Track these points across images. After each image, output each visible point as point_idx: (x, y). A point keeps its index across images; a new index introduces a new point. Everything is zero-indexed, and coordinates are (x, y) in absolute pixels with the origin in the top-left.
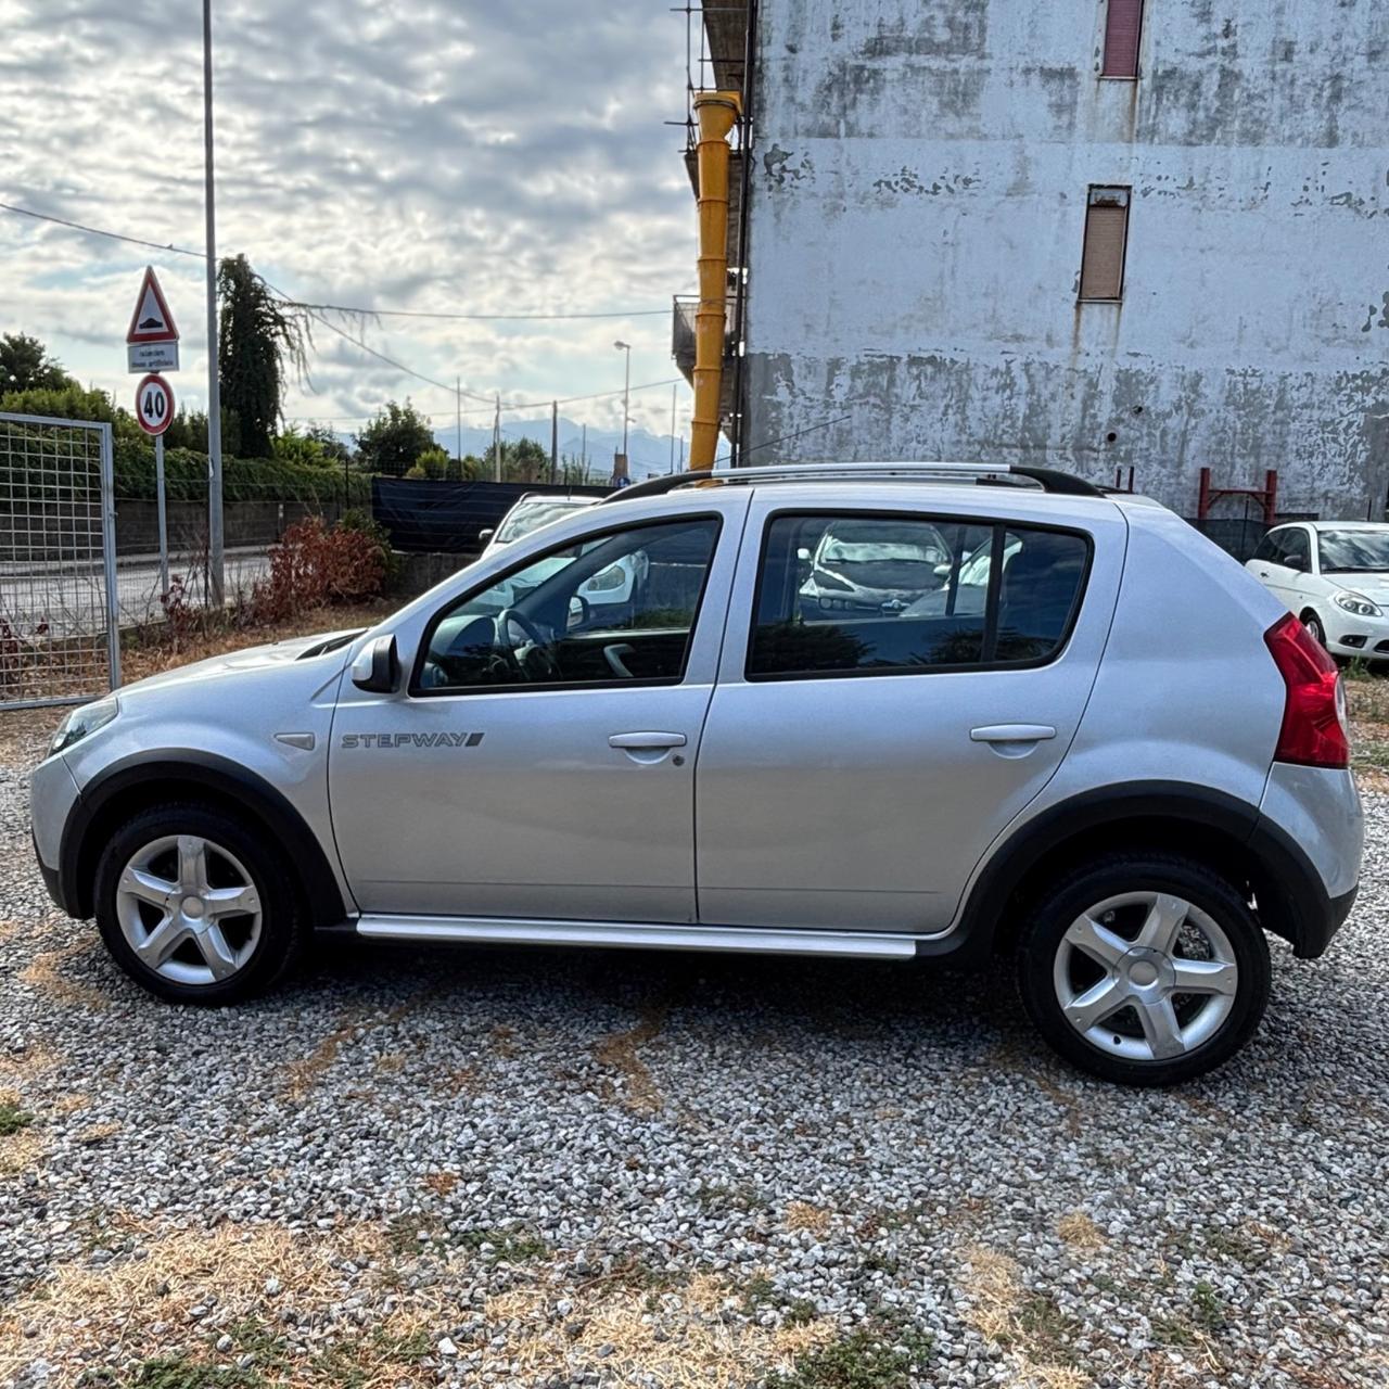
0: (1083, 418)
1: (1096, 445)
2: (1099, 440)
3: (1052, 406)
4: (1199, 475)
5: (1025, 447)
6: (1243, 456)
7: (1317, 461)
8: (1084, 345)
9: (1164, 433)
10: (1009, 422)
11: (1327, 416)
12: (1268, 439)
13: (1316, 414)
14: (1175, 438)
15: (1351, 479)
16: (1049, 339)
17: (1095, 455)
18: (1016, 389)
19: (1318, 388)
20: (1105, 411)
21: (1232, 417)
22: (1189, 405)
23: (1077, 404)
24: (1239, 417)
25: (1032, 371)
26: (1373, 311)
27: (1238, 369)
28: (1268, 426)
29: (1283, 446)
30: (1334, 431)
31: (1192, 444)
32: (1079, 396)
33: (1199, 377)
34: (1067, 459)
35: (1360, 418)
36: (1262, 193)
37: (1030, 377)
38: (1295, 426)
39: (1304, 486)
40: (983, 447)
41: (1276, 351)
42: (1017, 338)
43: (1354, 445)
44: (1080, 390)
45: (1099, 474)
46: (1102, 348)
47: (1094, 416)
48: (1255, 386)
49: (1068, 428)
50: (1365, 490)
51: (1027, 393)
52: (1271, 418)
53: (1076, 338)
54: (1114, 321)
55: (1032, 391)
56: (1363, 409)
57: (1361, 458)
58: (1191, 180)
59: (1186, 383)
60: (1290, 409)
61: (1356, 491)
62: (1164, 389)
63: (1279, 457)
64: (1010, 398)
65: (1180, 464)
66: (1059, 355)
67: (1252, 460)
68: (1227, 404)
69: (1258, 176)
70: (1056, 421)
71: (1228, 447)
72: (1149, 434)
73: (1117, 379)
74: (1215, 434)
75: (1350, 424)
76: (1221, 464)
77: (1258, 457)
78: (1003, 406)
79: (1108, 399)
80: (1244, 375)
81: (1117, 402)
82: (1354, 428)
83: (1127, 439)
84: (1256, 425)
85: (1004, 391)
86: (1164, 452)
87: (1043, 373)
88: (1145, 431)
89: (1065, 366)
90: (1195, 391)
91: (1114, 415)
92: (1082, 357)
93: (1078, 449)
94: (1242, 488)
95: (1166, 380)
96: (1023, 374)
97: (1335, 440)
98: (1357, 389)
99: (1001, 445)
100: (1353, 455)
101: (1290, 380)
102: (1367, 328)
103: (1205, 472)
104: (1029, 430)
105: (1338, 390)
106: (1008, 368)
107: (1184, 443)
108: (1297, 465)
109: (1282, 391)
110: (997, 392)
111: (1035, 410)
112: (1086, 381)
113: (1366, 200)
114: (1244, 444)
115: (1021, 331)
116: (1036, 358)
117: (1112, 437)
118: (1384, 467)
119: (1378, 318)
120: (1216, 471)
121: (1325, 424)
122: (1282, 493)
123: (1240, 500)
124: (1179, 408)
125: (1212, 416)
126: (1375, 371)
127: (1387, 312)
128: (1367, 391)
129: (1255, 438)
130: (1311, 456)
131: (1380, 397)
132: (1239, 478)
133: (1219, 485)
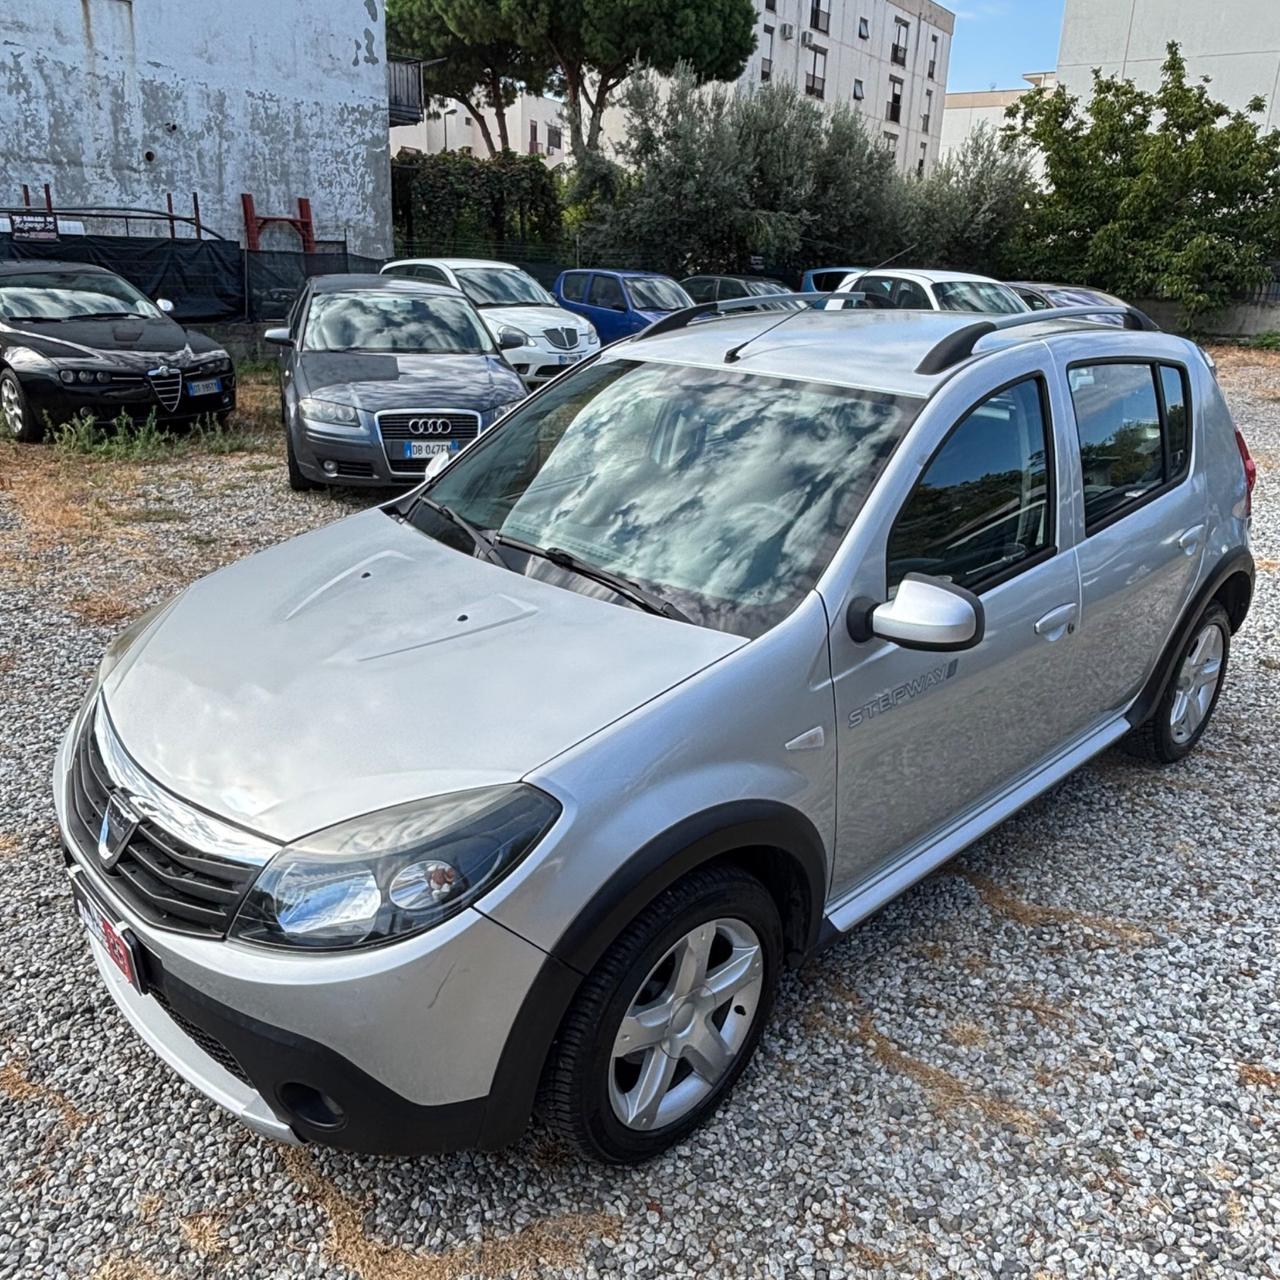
0: (116, 132)
1: (135, 165)
2: (137, 159)
3: (77, 115)
4: (240, 201)
5: (58, 163)
6: (275, 183)
7: (336, 190)
8: (99, 46)
9: (200, 156)
10: (33, 132)
11: (338, 147)
12: (294, 167)
13: (328, 143)
14: (211, 161)
15: (364, 208)
16: (58, 33)
17: (137, 176)
18: (33, 90)
19: (327, 117)
20: (137, 126)
21: (259, 142)
22: (218, 124)
23: (105, 116)
24: (265, 141)
25: (46, 71)
26: (359, 46)
27: (257, 93)
28: (291, 154)
29: (306, 173)
30: (345, 162)
31: (229, 168)
32: (107, 105)
33: (222, 97)
34: (109, 180)
35: (362, 150)
37: (45, 78)
38: (313, 155)
39: (330, 215)
40: (7, 161)
41: (287, 77)
42: (20, 27)
43: (362, 177)
44: (105, 99)
45: (145, 197)
46: (119, 52)
47: (127, 131)
48: (274, 110)
49: (100, 144)
50: (376, 218)
51: (46, 97)
52: (293, 146)
53: (89, 36)
54: (126, 21)
55: (51, 95)
56: (364, 142)
57: (369, 189)
59: (212, 102)
60: (305, 136)
61: (370, 220)
62: (192, 106)
63: (305, 185)
64: (27, 101)
65: (221, 189)
66: (73, 54)
67: (283, 187)
68: (252, 128)
70: (86, 132)
71: (261, 173)
72: (187, 156)
73: (143, 89)
74: (248, 159)
75: (357, 156)
76: (257, 191)
77: (287, 185)
78: (20, 111)
79: (137, 113)
80: (263, 98)
81: (147, 115)
82: (360, 160)
83: (166, 161)
84: (281, 152)
85: (18, 93)
86: (204, 175)
87: (60, 74)
88: (181, 151)
89: (84, 68)
90: (221, 112)
91: (147, 132)
92: (99, 60)
93: (118, 168)
94: (278, 216)
95: (192, 95)
96: (37, 73)
97: (347, 170)
98: (356, 121)
99: (30, 159)
100: (363, 186)
101: (303, 108)
102: (356, 63)
103: (246, 200)
104: (59, 143)
105: (342, 122)
106: (17, 64)
107: (221, 167)
108: (321, 193)
109: (297, 118)
110: (10, 93)
111: (59, 120)
112: (110, 89)
114: (274, 171)
115: (24, 19)
116: (51, 56)
117: (149, 157)
118: (387, 198)
119: (363, 53)
120: (254, 197)
121: (337, 154)
122: (315, 222)
123: (281, 228)
124: (209, 129)
125: (241, 139)
126: (368, 106)
127: (369, 49)
128: (364, 124)
129: (283, 165)
130: (331, 185)
131: (376, 131)
132: (276, 205)
133: (260, 212)
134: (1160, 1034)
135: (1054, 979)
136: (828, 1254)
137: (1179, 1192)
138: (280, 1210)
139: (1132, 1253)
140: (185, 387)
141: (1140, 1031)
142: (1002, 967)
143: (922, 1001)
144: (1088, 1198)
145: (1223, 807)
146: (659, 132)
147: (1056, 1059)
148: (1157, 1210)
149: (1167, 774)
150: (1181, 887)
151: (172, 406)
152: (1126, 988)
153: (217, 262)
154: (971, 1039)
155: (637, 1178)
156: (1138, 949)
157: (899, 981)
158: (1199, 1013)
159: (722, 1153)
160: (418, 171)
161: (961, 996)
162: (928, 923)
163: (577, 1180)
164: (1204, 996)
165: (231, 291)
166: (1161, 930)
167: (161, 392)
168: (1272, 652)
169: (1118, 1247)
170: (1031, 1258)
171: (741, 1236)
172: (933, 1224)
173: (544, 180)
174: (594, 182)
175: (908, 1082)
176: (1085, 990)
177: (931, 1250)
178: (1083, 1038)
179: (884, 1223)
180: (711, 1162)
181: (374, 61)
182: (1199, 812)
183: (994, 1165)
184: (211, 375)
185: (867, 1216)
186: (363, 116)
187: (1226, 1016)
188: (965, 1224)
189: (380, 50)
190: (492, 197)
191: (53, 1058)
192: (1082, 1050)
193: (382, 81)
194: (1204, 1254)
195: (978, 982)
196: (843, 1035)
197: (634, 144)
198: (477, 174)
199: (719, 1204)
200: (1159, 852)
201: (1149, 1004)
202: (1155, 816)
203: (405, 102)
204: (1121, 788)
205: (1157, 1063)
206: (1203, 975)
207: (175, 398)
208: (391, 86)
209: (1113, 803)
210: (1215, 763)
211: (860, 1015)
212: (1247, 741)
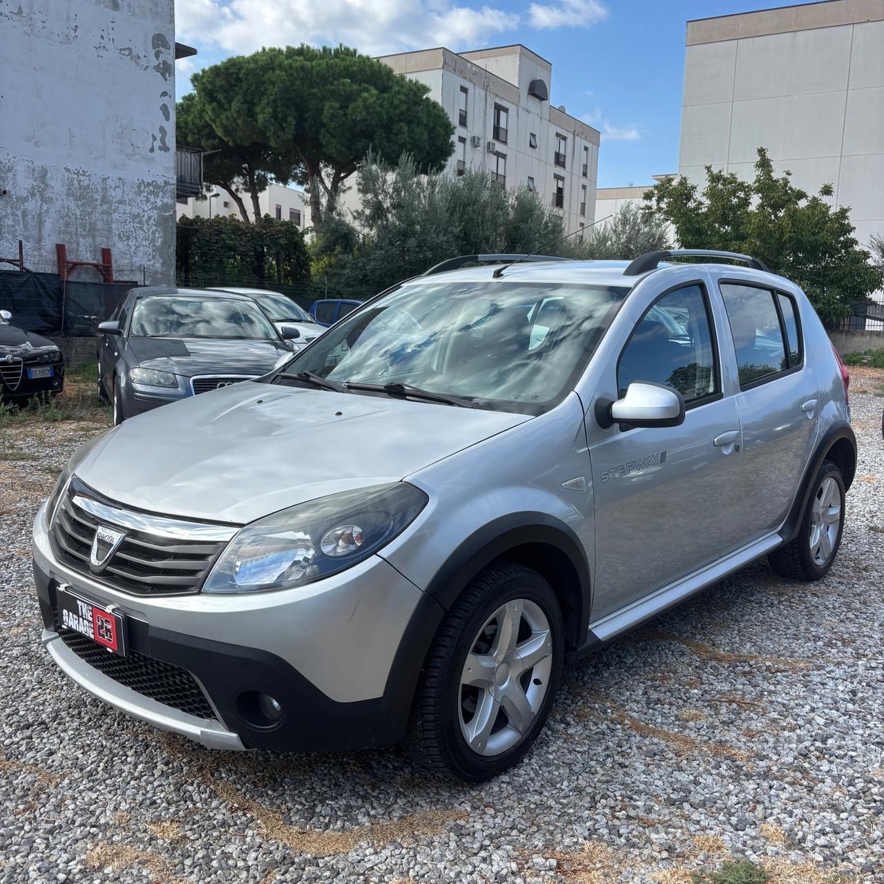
4: (54, 249)
6: (84, 237)
7: (132, 243)
9: (24, 214)
11: (136, 211)
12: (100, 225)
13: (128, 208)
14: (33, 218)
15: (154, 257)
19: (127, 189)
21: (73, 206)
22: (41, 190)
24: (77, 206)
26: (154, 138)
27: (73, 169)
28: (98, 215)
29: (110, 230)
30: (140, 222)
31: (47, 225)
33: (44, 172)
35: (155, 214)
36: (72, 33)
38: (115, 216)
39: (126, 261)
41: (97, 159)
43: (153, 233)
48: (86, 183)
50: (163, 264)
52: (100, 209)
56: (156, 208)
57: (159, 242)
58: (20, 9)
59: (36, 175)
60: (110, 203)
61: (158, 265)
62: (20, 178)
63: (108, 239)
65: (40, 240)
67: (90, 240)
68: (67, 195)
69: (68, 19)
71: (73, 229)
72: (13, 214)
74: (63, 218)
75: (150, 218)
76: (69, 242)
77: (94, 238)
80: (78, 174)
82: (152, 221)
84: (90, 214)
86: (26, 228)
88: (9, 211)
90: (44, 182)
94: (86, 261)
95: (20, 169)
97: (141, 228)
100: (153, 240)
101: (109, 182)
102: (152, 150)
103: (60, 249)
105: (139, 193)
107: (41, 224)
108: (120, 245)
109: (104, 189)
113: (142, 56)
114: (84, 227)
118: (173, 249)
119: (158, 143)
120: (67, 247)
121: (135, 216)
122: (114, 266)
123: (87, 270)
124: (33, 195)
125: (59, 203)
126: (160, 181)
127: (163, 141)
128: (156, 195)
129: (91, 224)
130: (128, 239)
131: (165, 200)
132: (84, 252)
133: (71, 257)
134: (827, 711)
135: (750, 688)
136: (616, 822)
137: (851, 784)
138: (220, 817)
139: (825, 814)
140: (25, 372)
141: (813, 710)
142: (712, 684)
143: (658, 701)
144: (790, 789)
145: (853, 602)
146: (387, 204)
147: (757, 725)
148: (838, 793)
149: (812, 587)
150: (830, 641)
151: (13, 386)
152: (800, 690)
153: (41, 290)
154: (695, 718)
155: (474, 793)
156: (805, 672)
157: (641, 692)
158: (853, 701)
159: (532, 779)
160: (197, 230)
161: (685, 699)
162: (656, 665)
163: (432, 795)
164: (854, 692)
165: (51, 312)
166: (820, 662)
167: (6, 375)
168: (877, 522)
169: (814, 811)
170: (755, 817)
171: (553, 817)
172: (686, 806)
173: (296, 239)
174: (337, 240)
175: (656, 740)
176: (770, 692)
177: (688, 818)
178: (775, 715)
179: (652, 806)
180: (525, 783)
181: (164, 148)
182: (837, 605)
183: (723, 777)
184: (46, 363)
185: (639, 803)
186: (156, 188)
187: (871, 703)
188: (708, 804)
189: (171, 142)
190: (255, 250)
191: (23, 748)
192: (774, 721)
193: (172, 164)
194: (872, 811)
195: (696, 691)
196: (606, 719)
197: (368, 212)
198: (245, 234)
199: (535, 804)
200: (812, 626)
201: (816, 697)
202: (806, 608)
203: (188, 179)
204: (781, 594)
205: (826, 725)
206: (852, 683)
207: (16, 380)
208: (179, 167)
209: (776, 602)
210: (845, 581)
211: (614, 709)
212: (865, 569)
